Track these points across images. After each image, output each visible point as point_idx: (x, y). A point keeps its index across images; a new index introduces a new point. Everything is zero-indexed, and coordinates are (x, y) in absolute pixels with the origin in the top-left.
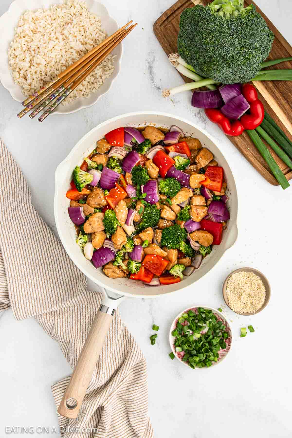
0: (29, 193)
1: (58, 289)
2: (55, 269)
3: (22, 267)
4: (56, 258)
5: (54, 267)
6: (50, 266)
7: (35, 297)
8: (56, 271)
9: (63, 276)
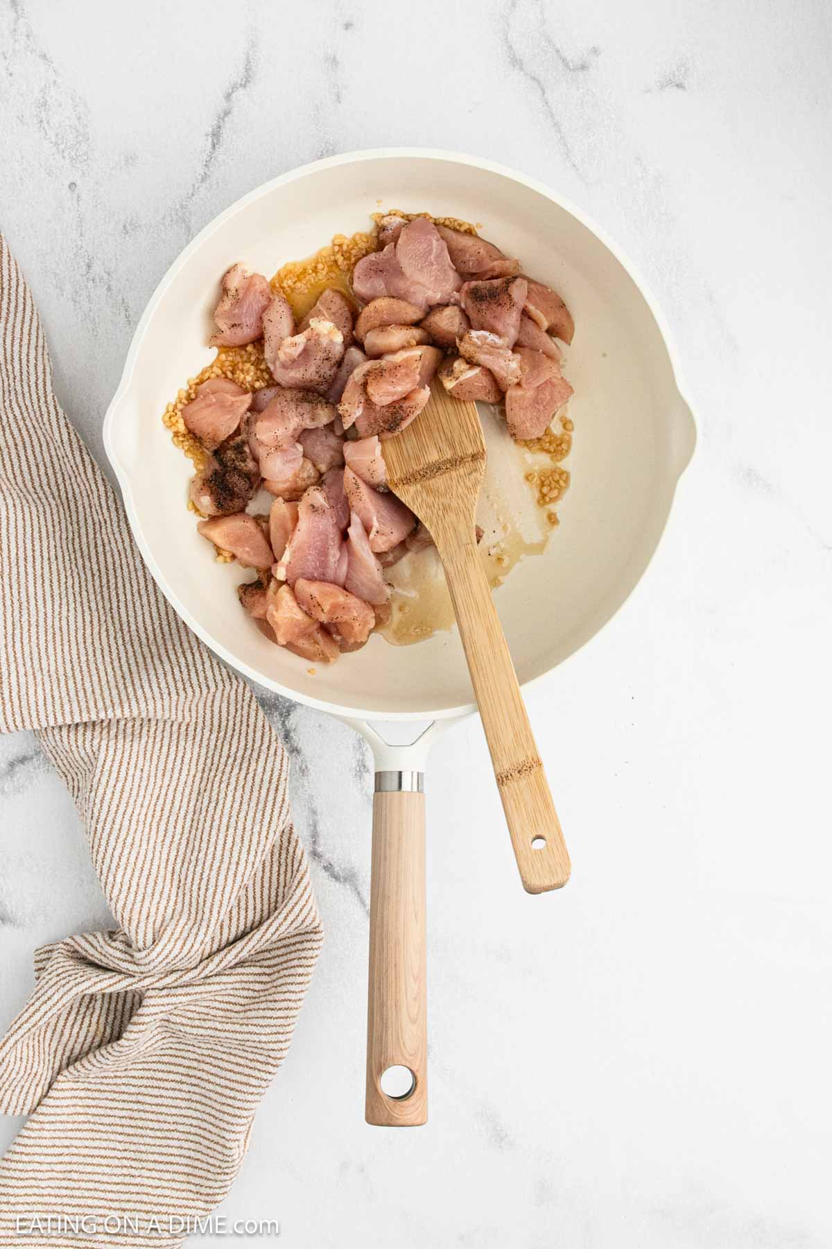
0: (46, 357)
1: (123, 655)
2: (117, 595)
3: (22, 569)
4: (121, 559)
5: (113, 587)
6: (101, 581)
7: (53, 668)
8: (118, 602)
9: (140, 619)
